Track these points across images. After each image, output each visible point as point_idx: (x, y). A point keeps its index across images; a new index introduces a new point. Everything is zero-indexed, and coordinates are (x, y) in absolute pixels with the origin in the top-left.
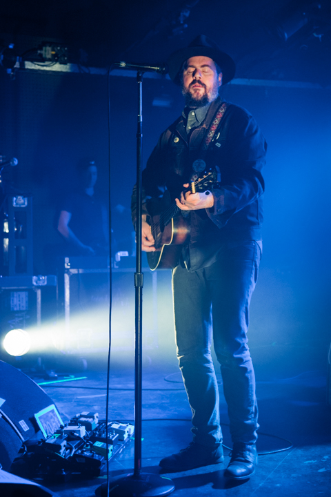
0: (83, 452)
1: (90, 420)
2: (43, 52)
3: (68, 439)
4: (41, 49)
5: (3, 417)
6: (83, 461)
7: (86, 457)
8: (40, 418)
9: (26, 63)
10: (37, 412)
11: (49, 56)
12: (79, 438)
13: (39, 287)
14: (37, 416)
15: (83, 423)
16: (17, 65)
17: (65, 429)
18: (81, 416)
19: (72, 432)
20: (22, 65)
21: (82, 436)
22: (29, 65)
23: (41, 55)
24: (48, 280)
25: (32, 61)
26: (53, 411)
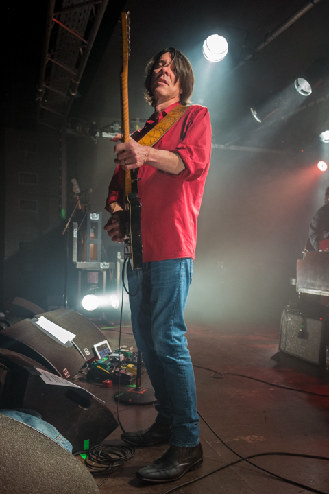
0: (120, 370)
1: (127, 351)
2: (113, 127)
3: (111, 361)
4: (112, 125)
5: (74, 345)
6: (120, 375)
7: (122, 374)
8: (97, 348)
9: (104, 133)
10: (96, 344)
11: (117, 130)
12: (119, 361)
13: (104, 270)
14: (95, 346)
15: (122, 352)
16: (98, 134)
17: (111, 355)
18: (122, 348)
19: (114, 358)
20: (101, 134)
21: (121, 360)
22: (105, 135)
23: (112, 129)
24: (110, 265)
25: (107, 132)
26: (106, 344)
